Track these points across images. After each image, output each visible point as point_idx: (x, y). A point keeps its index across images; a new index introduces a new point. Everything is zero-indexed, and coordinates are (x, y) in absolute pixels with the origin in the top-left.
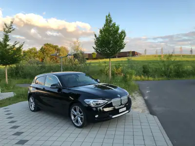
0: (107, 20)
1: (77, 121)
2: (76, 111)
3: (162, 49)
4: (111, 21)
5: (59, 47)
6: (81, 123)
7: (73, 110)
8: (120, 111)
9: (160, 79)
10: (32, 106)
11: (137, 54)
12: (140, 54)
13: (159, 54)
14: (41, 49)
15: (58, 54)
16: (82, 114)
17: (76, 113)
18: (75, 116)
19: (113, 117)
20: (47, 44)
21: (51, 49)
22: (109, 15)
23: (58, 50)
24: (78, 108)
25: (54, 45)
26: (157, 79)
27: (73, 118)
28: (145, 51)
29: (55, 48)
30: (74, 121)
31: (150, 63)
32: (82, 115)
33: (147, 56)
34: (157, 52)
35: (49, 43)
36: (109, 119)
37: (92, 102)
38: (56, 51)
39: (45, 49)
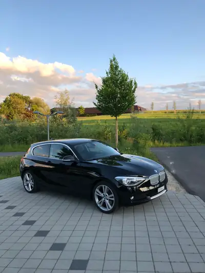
0: (111, 66)
1: (104, 205)
2: (102, 192)
3: (174, 103)
4: (117, 67)
5: (32, 98)
6: (110, 206)
7: (97, 190)
8: (159, 191)
9: (180, 144)
10: (28, 185)
11: (141, 110)
12: (145, 109)
13: (171, 109)
14: (4, 102)
15: (29, 109)
16: (113, 195)
17: (102, 195)
18: (100, 198)
19: (152, 198)
20: (14, 94)
21: (20, 101)
22: (114, 59)
23: (30, 103)
24: (106, 188)
25: (24, 95)
26: (174, 144)
27: (97, 200)
28: (152, 105)
29: (26, 99)
30: (99, 205)
31: (160, 122)
32: (112, 197)
33: (155, 112)
34: (167, 107)
35: (16, 93)
36: (147, 202)
37: (125, 180)
38: (27, 105)
39: (10, 101)
